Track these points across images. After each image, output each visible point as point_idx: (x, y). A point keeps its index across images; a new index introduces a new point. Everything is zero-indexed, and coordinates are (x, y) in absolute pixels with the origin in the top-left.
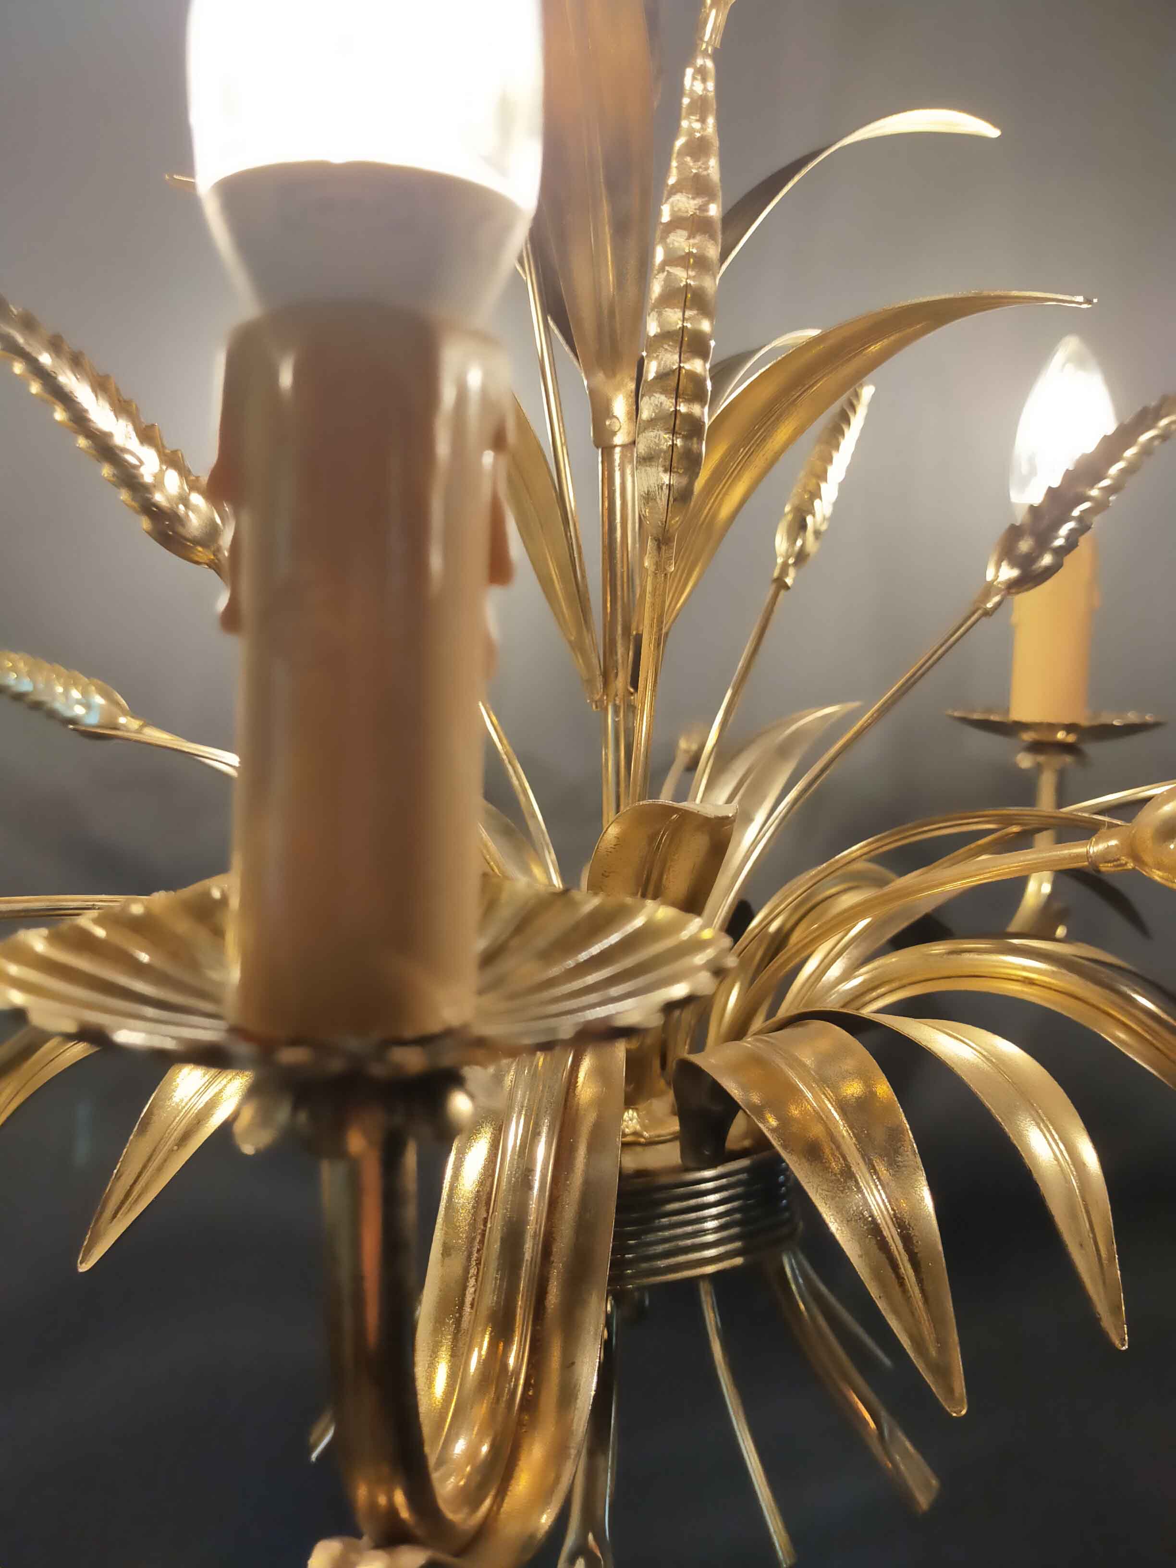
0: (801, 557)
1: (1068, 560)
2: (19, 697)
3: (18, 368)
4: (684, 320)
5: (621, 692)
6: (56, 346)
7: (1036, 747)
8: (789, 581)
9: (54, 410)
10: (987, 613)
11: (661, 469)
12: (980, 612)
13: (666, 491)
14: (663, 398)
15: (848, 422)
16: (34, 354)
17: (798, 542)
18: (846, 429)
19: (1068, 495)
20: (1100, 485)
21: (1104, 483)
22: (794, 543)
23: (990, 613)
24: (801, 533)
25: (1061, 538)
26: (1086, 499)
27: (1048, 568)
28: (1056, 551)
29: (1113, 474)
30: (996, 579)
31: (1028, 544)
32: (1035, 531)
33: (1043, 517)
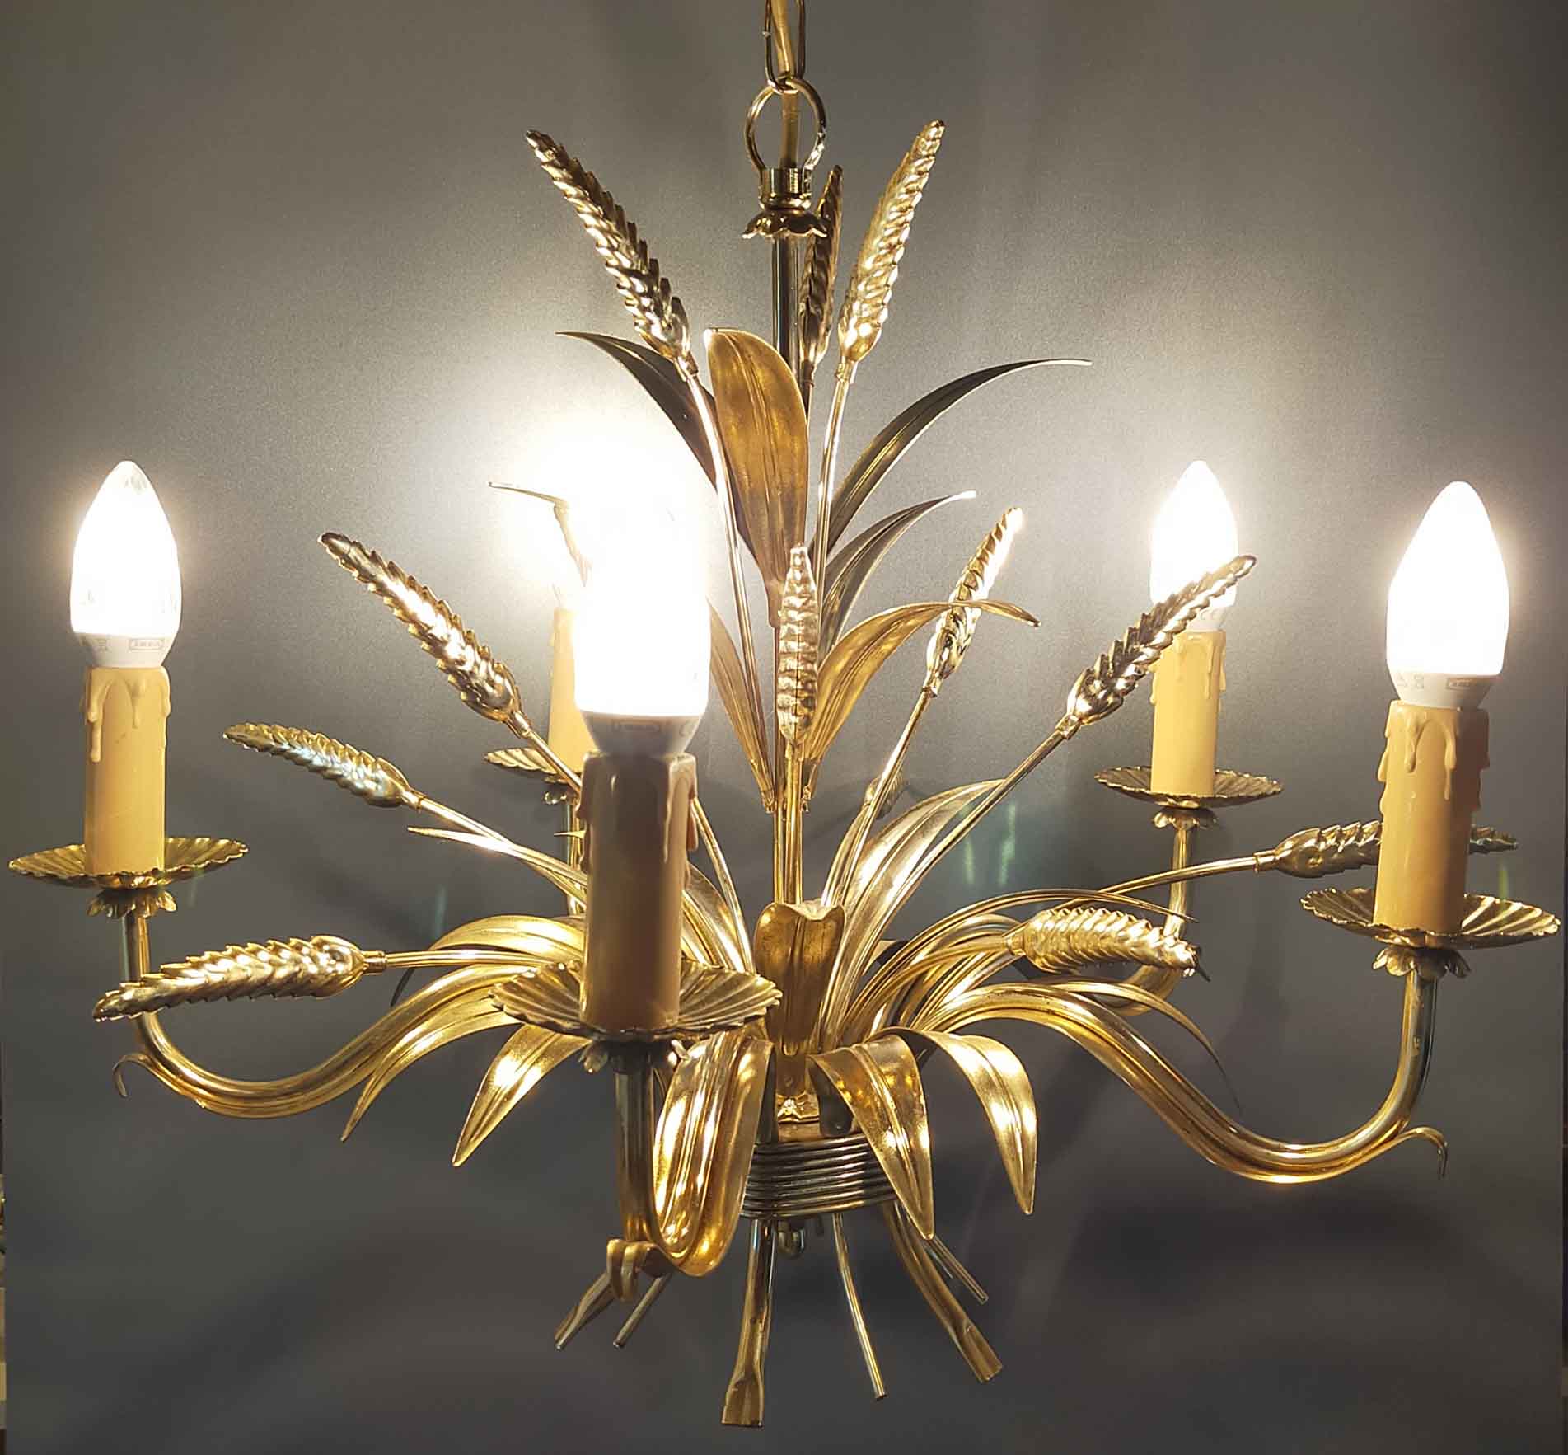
0: (945, 671)
7: (1169, 811)
8: (935, 691)
10: (1063, 738)
12: (1060, 737)
13: (793, 726)
15: (992, 549)
17: (945, 657)
18: (989, 553)
19: (1129, 650)
20: (1151, 644)
21: (1154, 643)
22: (941, 658)
23: (1069, 738)
24: (946, 650)
25: (1121, 683)
26: (1141, 654)
27: (1112, 705)
28: (1117, 693)
29: (1162, 636)
30: (1074, 713)
31: (1095, 686)
32: (1102, 677)
33: (1108, 665)
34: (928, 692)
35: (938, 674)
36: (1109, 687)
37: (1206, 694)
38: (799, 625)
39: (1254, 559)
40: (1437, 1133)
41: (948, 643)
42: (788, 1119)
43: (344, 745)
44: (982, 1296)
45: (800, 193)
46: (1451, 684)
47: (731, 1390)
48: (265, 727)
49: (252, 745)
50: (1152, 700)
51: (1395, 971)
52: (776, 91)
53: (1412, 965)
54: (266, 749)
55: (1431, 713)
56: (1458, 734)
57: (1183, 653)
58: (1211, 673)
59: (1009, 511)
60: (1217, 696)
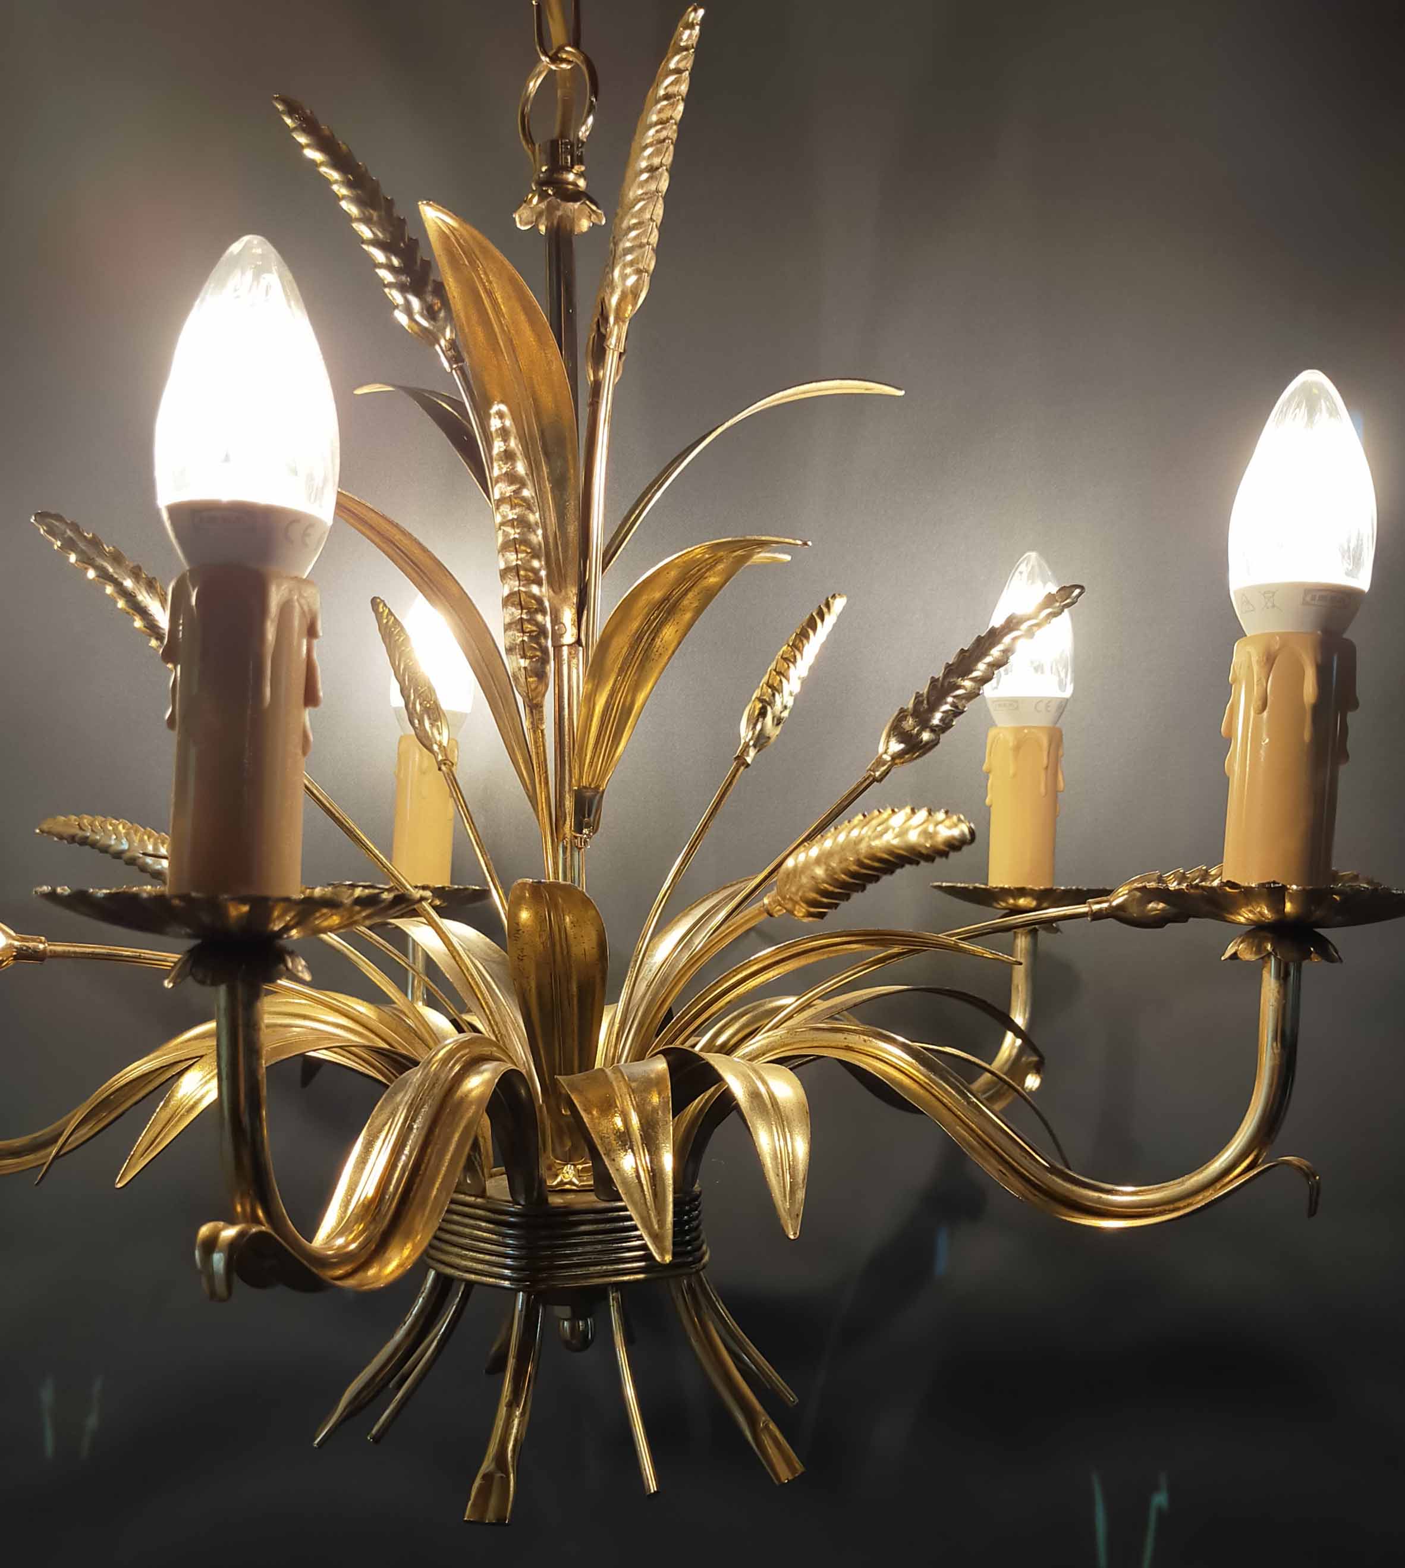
0: (761, 741)
1: (943, 737)
2: (118, 855)
3: (109, 590)
4: (517, 559)
5: (568, 836)
6: (136, 574)
8: (749, 760)
9: (134, 620)
10: (875, 780)
11: (519, 656)
12: (871, 779)
13: (523, 671)
14: (513, 609)
15: (814, 628)
16: (120, 580)
17: (759, 727)
18: (811, 632)
19: (946, 684)
20: (970, 676)
21: (975, 674)
22: (754, 727)
23: (879, 780)
24: (761, 719)
25: (936, 719)
26: (959, 687)
27: (927, 743)
28: (933, 730)
29: (981, 667)
30: (886, 752)
31: (909, 723)
32: (916, 713)
33: (922, 702)
34: (740, 759)
35: (751, 743)
36: (924, 723)
37: (1043, 790)
38: (513, 527)
39: (1082, 587)
40: (1307, 1163)
41: (763, 713)
42: (568, 1187)
43: (145, 829)
44: (792, 1398)
45: (572, 167)
46: (1308, 599)
47: (478, 1482)
48: (73, 817)
49: (61, 837)
50: (988, 801)
51: (1248, 955)
52: (553, 67)
53: (1269, 947)
54: (72, 839)
55: (1285, 637)
56: (1319, 661)
57: (1017, 748)
58: (1047, 767)
59: (834, 597)
60: (1054, 793)
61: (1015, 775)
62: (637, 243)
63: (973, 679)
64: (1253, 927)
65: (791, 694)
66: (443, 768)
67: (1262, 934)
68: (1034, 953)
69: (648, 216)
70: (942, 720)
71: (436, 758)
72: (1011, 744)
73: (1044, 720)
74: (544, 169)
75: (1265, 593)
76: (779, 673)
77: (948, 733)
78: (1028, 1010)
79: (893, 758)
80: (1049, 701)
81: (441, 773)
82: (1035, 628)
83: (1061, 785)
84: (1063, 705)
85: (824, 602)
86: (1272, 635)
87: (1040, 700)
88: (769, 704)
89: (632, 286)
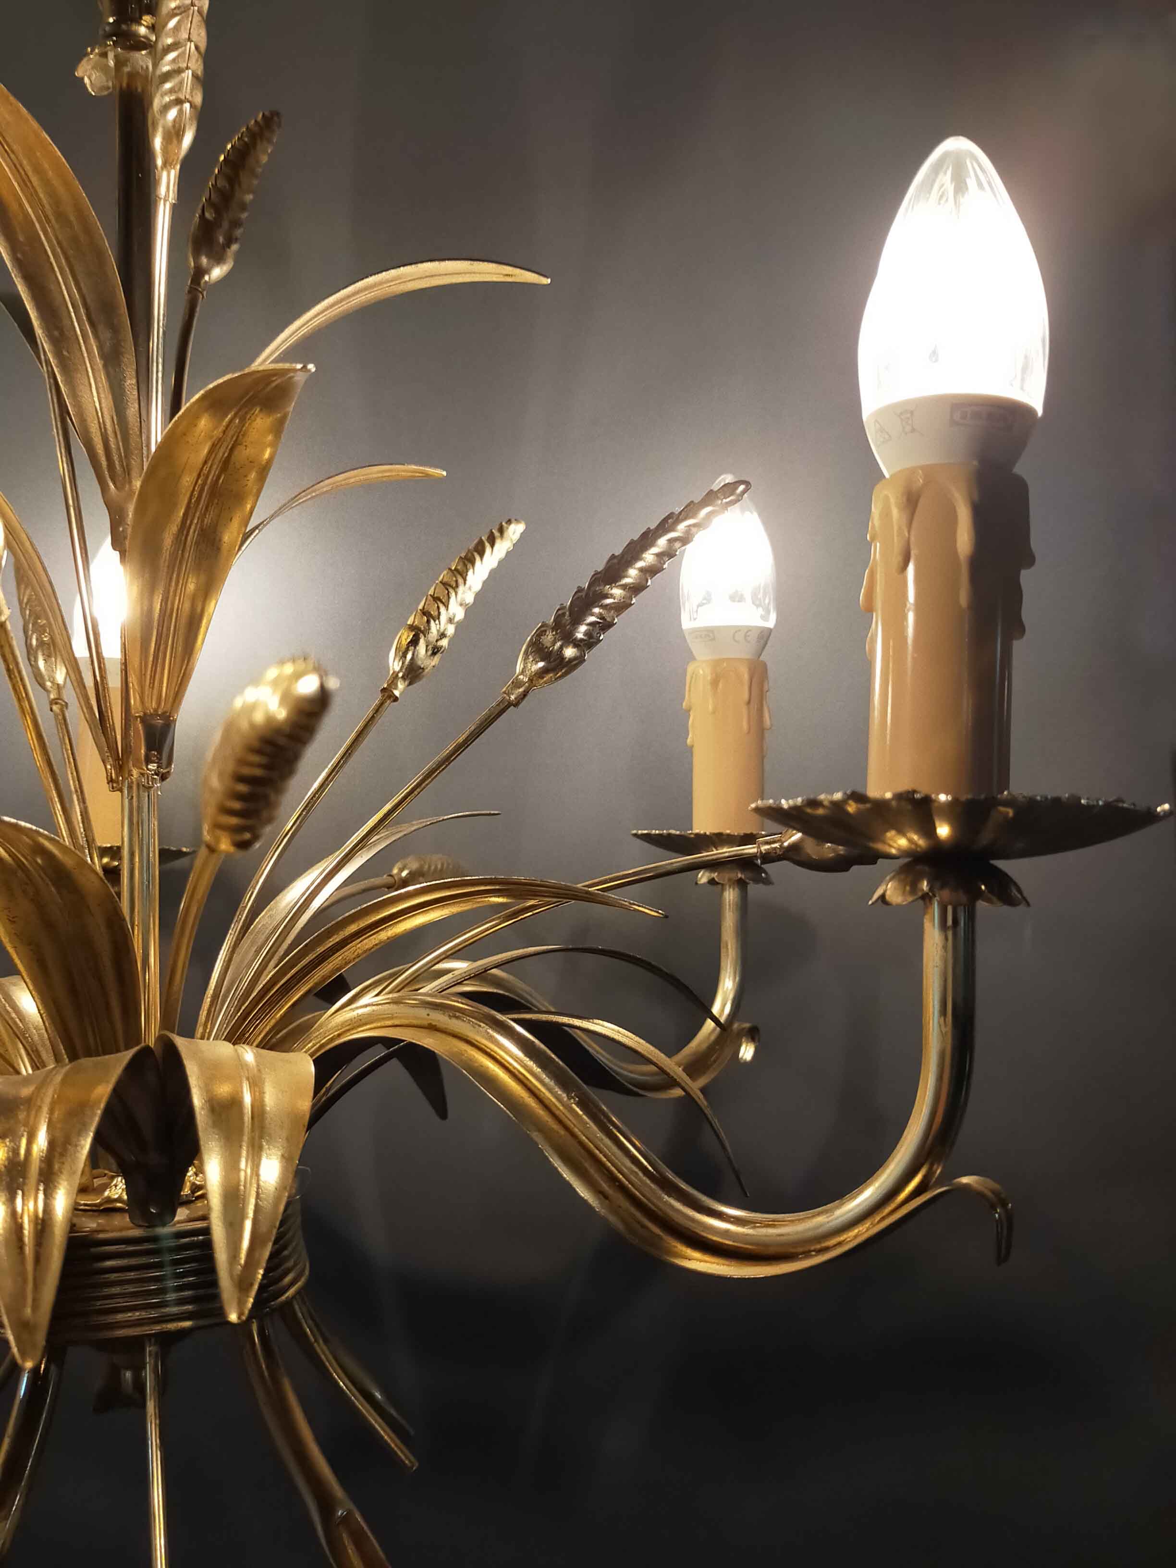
0: (413, 673)
1: (589, 655)
5: (133, 772)
8: (397, 693)
10: (510, 704)
12: (505, 703)
15: (482, 554)
17: (409, 656)
18: (478, 558)
19: (592, 593)
20: (620, 584)
21: (625, 581)
22: (404, 655)
23: (516, 704)
24: (412, 648)
25: (581, 632)
26: (606, 596)
27: (571, 660)
28: (577, 644)
29: (632, 575)
30: (523, 672)
31: (549, 638)
32: (558, 625)
33: (564, 614)
34: (387, 694)
35: (400, 675)
36: (568, 638)
39: (747, 483)
40: (991, 1185)
41: (414, 642)
45: (141, 18)
50: (689, 741)
51: (899, 897)
53: (925, 886)
55: (929, 471)
56: (976, 497)
57: (715, 683)
58: (749, 702)
59: (509, 522)
60: (760, 731)
61: (714, 712)
62: (175, 67)
63: (624, 587)
64: (907, 860)
65: (450, 621)
66: (55, 707)
67: (919, 867)
68: (743, 906)
69: (185, 36)
70: (587, 634)
71: (49, 696)
72: (709, 678)
73: (743, 652)
74: (111, 20)
75: (901, 413)
76: (436, 599)
77: (595, 650)
78: (738, 968)
79: (531, 680)
80: (749, 630)
81: (52, 713)
82: (694, 530)
83: (767, 721)
84: (765, 636)
85: (497, 527)
86: (913, 471)
87: (737, 629)
88: (423, 632)
89: (174, 121)
